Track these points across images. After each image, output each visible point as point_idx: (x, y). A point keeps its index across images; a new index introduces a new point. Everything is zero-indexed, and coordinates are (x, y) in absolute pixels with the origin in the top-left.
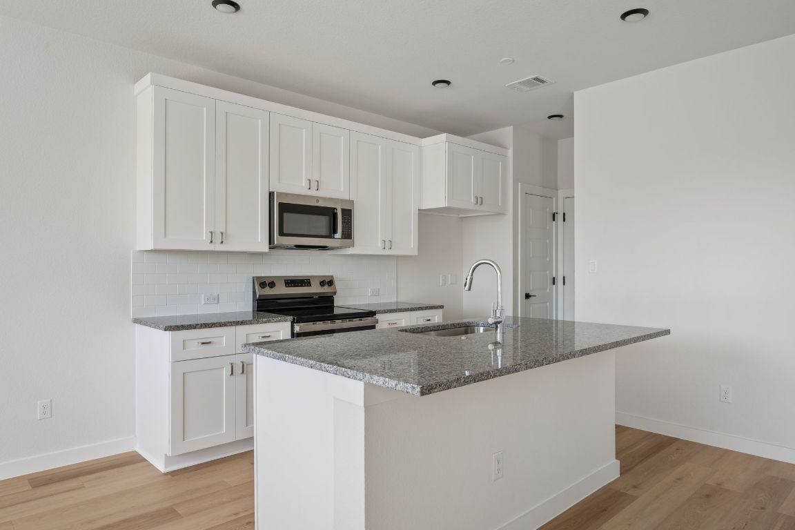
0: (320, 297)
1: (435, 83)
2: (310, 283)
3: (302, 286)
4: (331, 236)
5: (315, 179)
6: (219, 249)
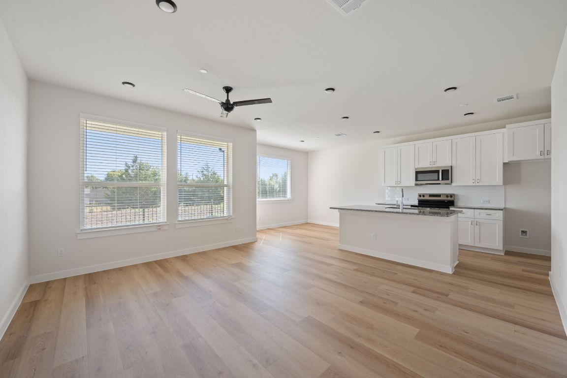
0: (448, 201)
2: (440, 196)
3: (436, 197)
4: (438, 179)
5: (433, 161)
6: (399, 186)
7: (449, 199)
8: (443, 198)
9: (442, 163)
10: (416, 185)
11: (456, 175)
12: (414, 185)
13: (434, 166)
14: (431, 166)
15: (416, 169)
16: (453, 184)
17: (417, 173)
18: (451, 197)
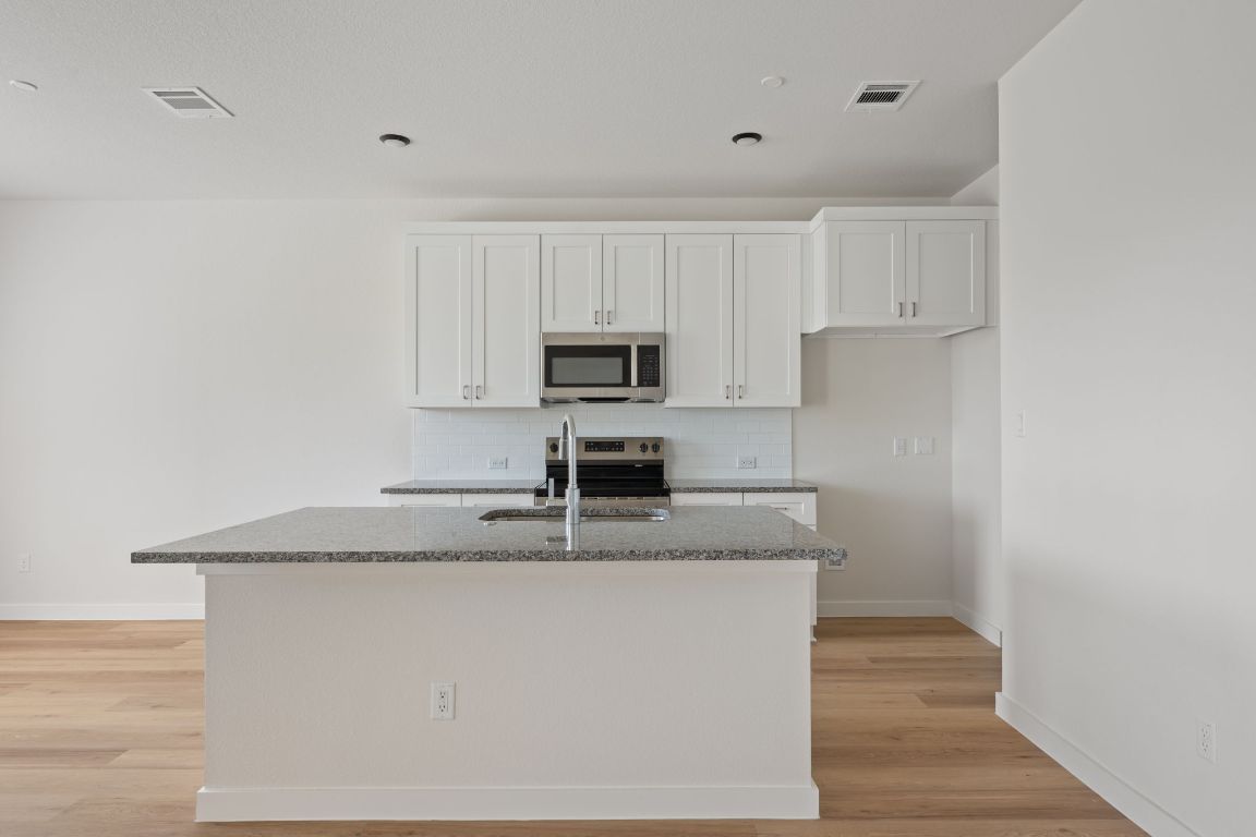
0: (645, 466)
1: (736, 139)
2: (623, 447)
3: (610, 450)
4: (626, 382)
5: (606, 309)
6: (477, 404)
7: (649, 456)
8: (631, 455)
9: (633, 322)
10: (544, 401)
11: (676, 365)
12: (537, 404)
13: (607, 329)
14: (598, 329)
15: (546, 336)
16: (669, 403)
17: (553, 353)
18: (656, 448)
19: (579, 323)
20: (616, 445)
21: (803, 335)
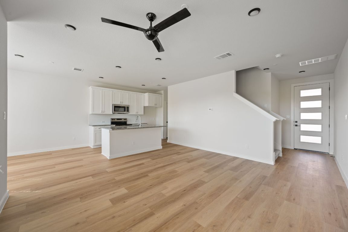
4: (125, 111)
5: (122, 101)
6: (103, 113)
7: (125, 121)
8: (123, 120)
9: (125, 103)
11: (130, 109)
12: (112, 114)
13: (122, 104)
14: (120, 104)
15: (114, 105)
16: (129, 114)
17: (115, 107)
18: (126, 119)
19: (118, 103)
20: (121, 119)
21: (144, 107)
